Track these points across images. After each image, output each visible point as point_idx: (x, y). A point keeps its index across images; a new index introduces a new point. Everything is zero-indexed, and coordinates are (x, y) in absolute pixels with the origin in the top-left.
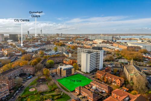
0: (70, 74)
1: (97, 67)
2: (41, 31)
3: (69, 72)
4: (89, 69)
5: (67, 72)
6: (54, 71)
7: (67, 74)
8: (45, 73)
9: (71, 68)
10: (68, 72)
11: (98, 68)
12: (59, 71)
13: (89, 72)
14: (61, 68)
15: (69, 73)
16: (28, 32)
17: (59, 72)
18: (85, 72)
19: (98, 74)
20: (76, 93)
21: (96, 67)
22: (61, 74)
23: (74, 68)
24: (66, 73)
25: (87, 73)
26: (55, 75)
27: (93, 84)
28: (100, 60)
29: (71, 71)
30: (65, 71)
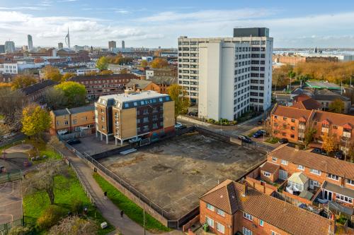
0: (155, 126)
1: (256, 100)
2: (68, 36)
3: (150, 117)
4: (232, 106)
5: (140, 117)
6: (79, 117)
7: (140, 125)
8: (28, 128)
9: (157, 99)
10: (146, 120)
11: (259, 104)
12: (104, 113)
13: (231, 118)
14: (111, 103)
15: (150, 124)
16: (30, 38)
17: (104, 120)
18: (217, 120)
19: (280, 118)
20: (209, 229)
21: (252, 100)
22: (110, 128)
23: (171, 100)
24: (135, 122)
25: (223, 122)
26: (84, 136)
27: (285, 163)
28: (266, 75)
29: (160, 113)
30: (134, 112)
